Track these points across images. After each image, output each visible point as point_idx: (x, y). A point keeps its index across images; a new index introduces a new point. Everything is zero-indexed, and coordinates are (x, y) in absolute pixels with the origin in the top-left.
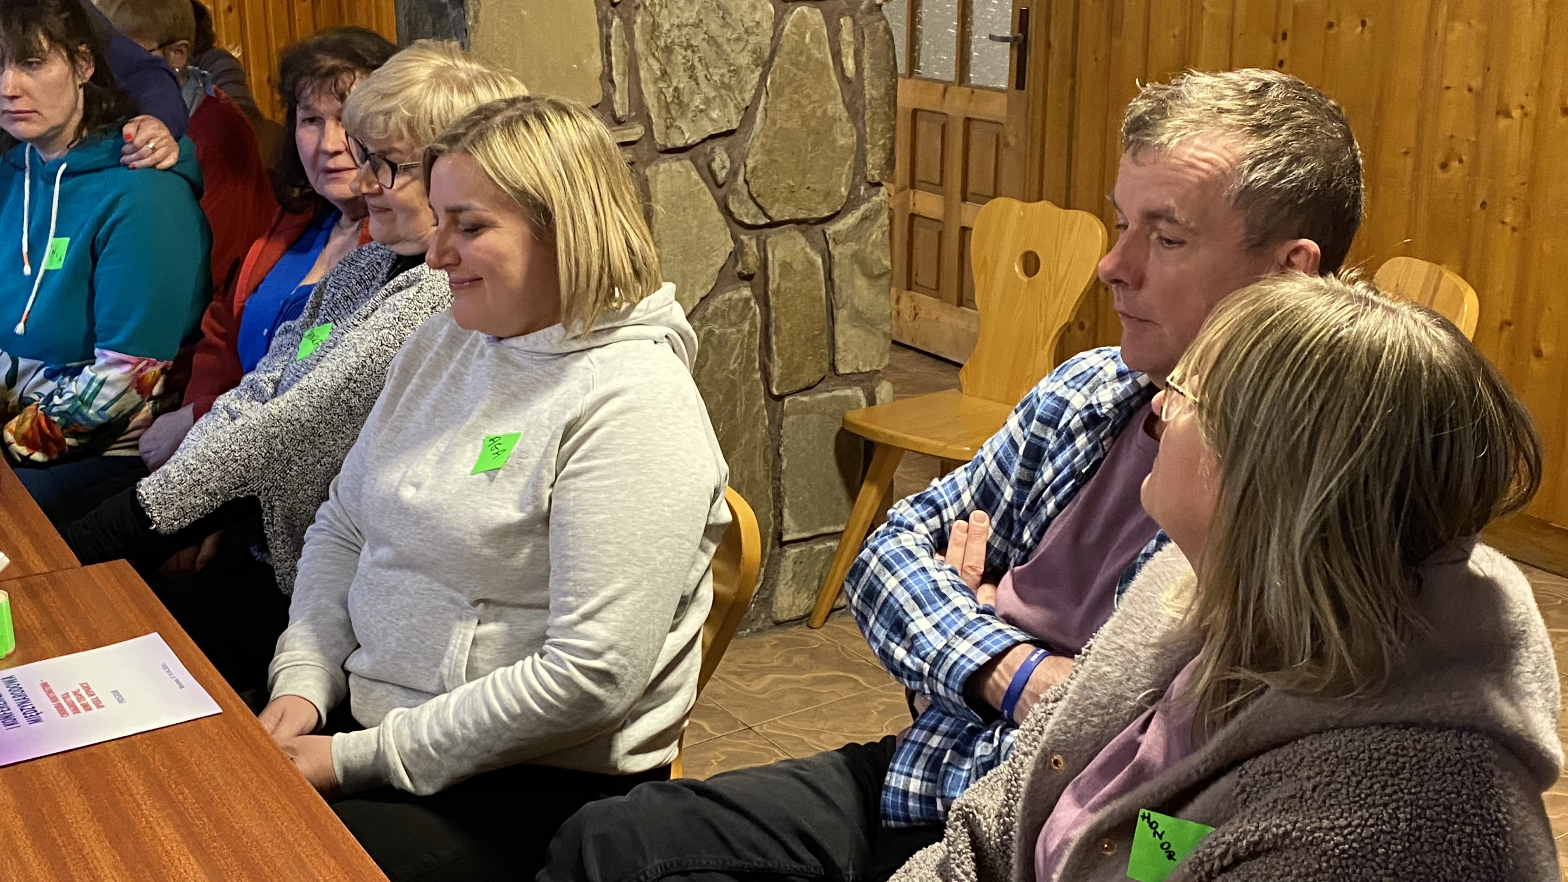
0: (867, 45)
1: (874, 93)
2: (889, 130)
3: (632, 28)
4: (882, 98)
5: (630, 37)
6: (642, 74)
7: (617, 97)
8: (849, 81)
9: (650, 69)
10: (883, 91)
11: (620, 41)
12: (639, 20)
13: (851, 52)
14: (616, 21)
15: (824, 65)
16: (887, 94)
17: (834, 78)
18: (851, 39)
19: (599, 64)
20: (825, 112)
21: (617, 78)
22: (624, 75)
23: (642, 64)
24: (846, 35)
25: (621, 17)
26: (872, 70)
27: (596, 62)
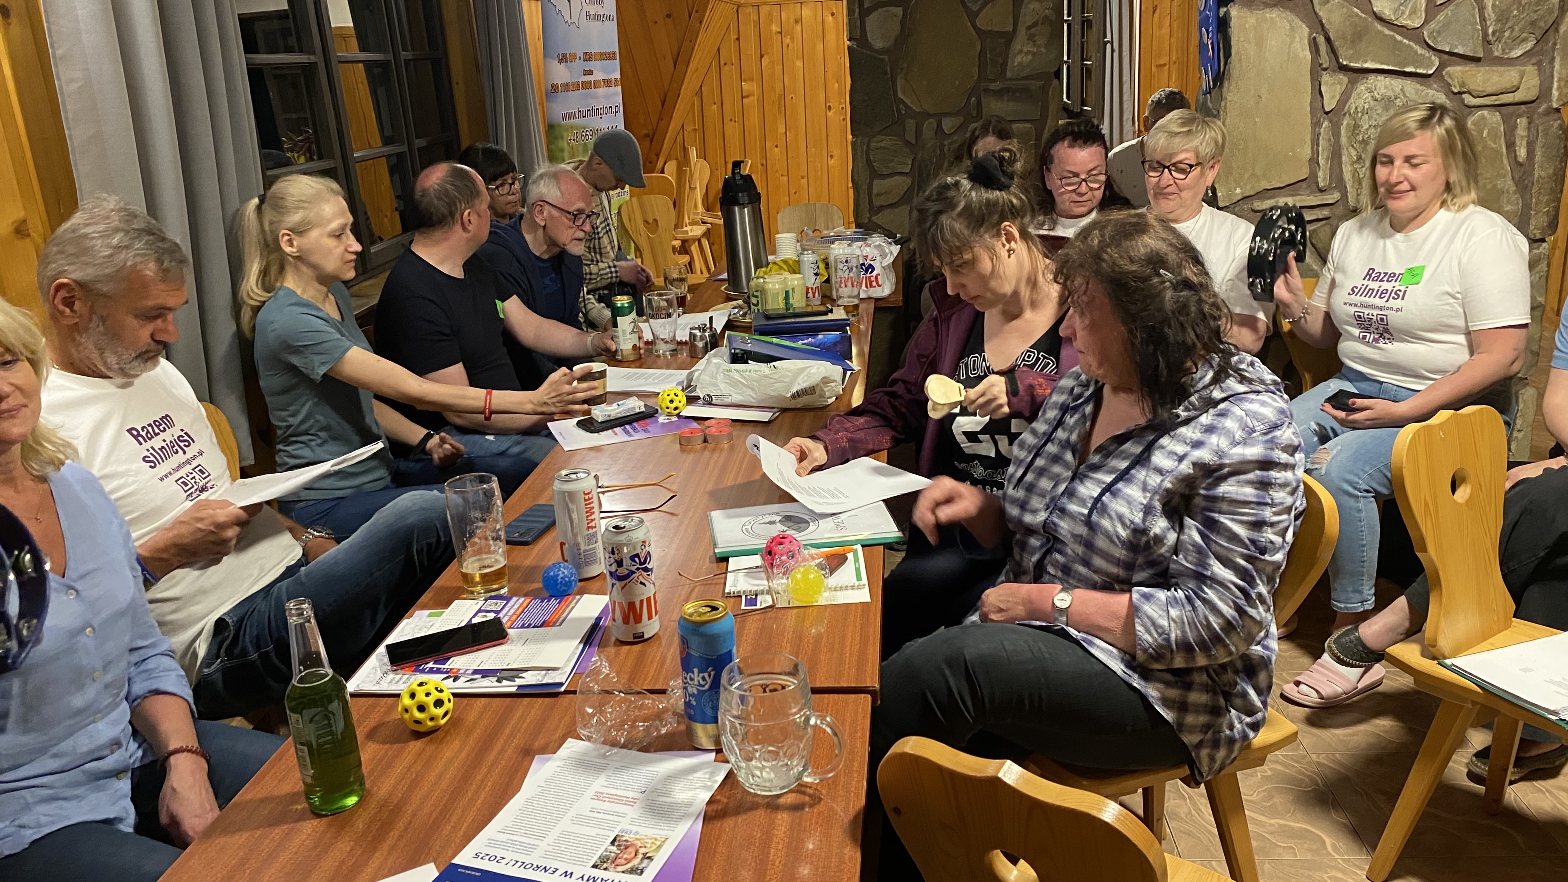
0: (1540, 139)
1: (1543, 174)
2: (1554, 201)
3: (1339, 128)
4: (1548, 177)
5: (1336, 134)
6: (1344, 158)
7: (1320, 174)
8: (1521, 165)
9: (1349, 155)
10: (1551, 171)
11: (1327, 137)
12: (1345, 123)
13: (1524, 143)
14: (1326, 124)
15: (1498, 152)
16: (1555, 174)
17: (1505, 162)
18: (1525, 133)
19: (1309, 152)
20: (1495, 186)
21: (1322, 161)
22: (1327, 159)
23: (1344, 152)
24: (1521, 131)
25: (1331, 121)
26: (1543, 156)
27: (1307, 152)
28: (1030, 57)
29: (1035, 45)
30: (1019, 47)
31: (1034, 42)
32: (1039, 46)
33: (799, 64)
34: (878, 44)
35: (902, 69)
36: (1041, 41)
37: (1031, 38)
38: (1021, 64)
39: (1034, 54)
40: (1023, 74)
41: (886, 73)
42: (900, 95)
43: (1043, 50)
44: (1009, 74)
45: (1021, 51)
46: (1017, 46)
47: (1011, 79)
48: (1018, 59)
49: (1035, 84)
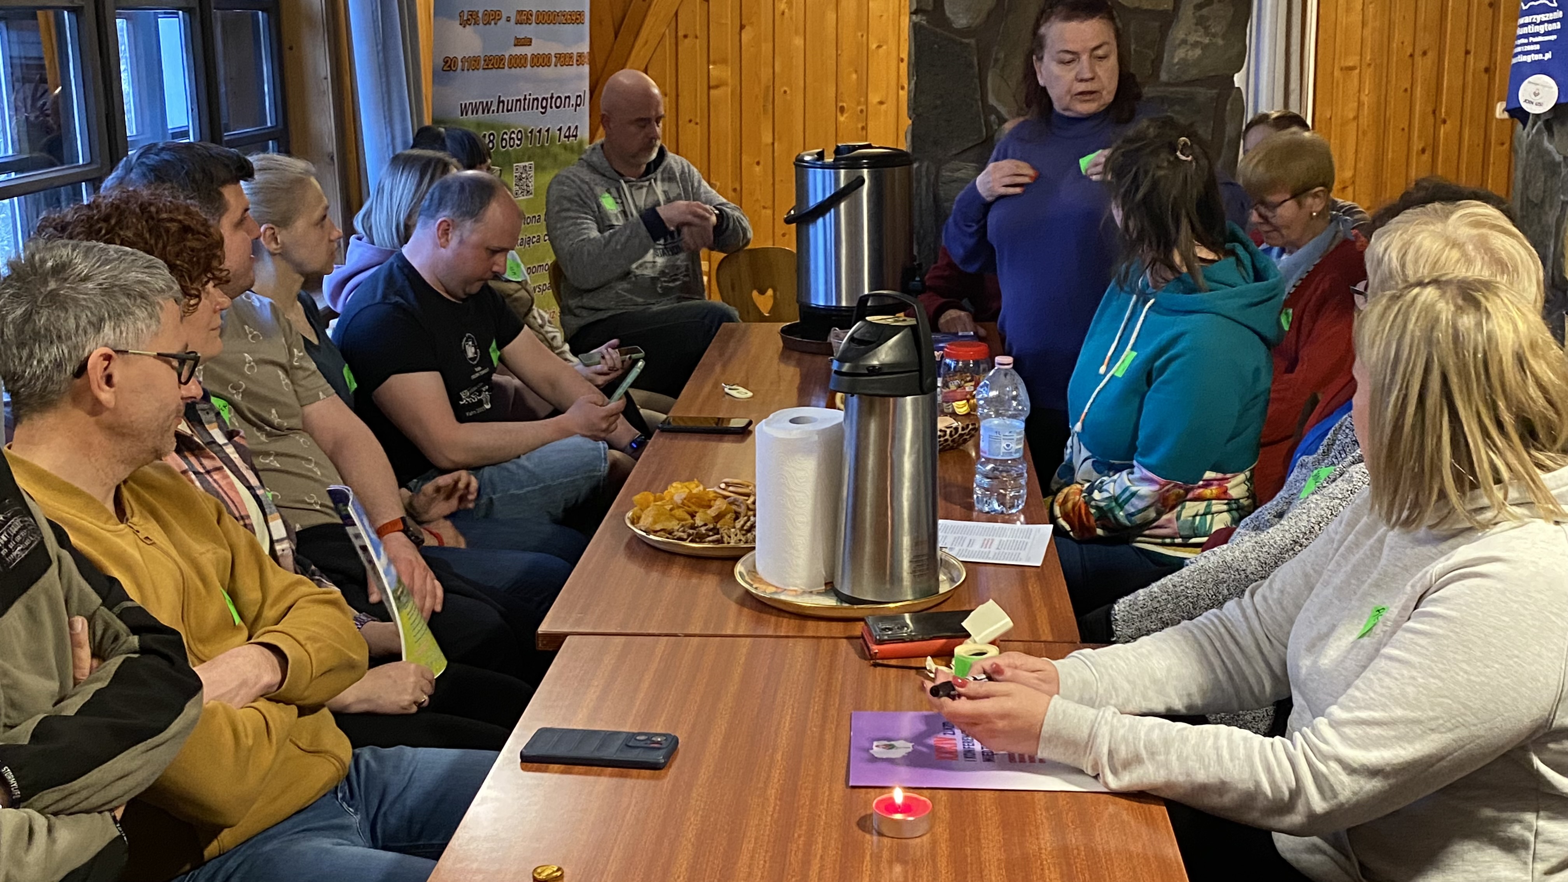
28: (1198, 52)
29: (1207, 34)
30: (1181, 35)
31: (1206, 28)
32: (1214, 35)
33: (798, 41)
34: (961, 21)
35: (997, 60)
36: (1217, 28)
37: (1201, 22)
38: (1184, 61)
39: (1205, 48)
40: (1186, 78)
41: (970, 66)
42: (992, 100)
43: (1220, 42)
44: (1164, 77)
45: (1184, 42)
46: (1178, 33)
47: (1168, 84)
48: (1180, 54)
49: (1204, 94)
